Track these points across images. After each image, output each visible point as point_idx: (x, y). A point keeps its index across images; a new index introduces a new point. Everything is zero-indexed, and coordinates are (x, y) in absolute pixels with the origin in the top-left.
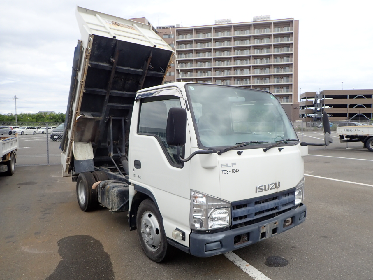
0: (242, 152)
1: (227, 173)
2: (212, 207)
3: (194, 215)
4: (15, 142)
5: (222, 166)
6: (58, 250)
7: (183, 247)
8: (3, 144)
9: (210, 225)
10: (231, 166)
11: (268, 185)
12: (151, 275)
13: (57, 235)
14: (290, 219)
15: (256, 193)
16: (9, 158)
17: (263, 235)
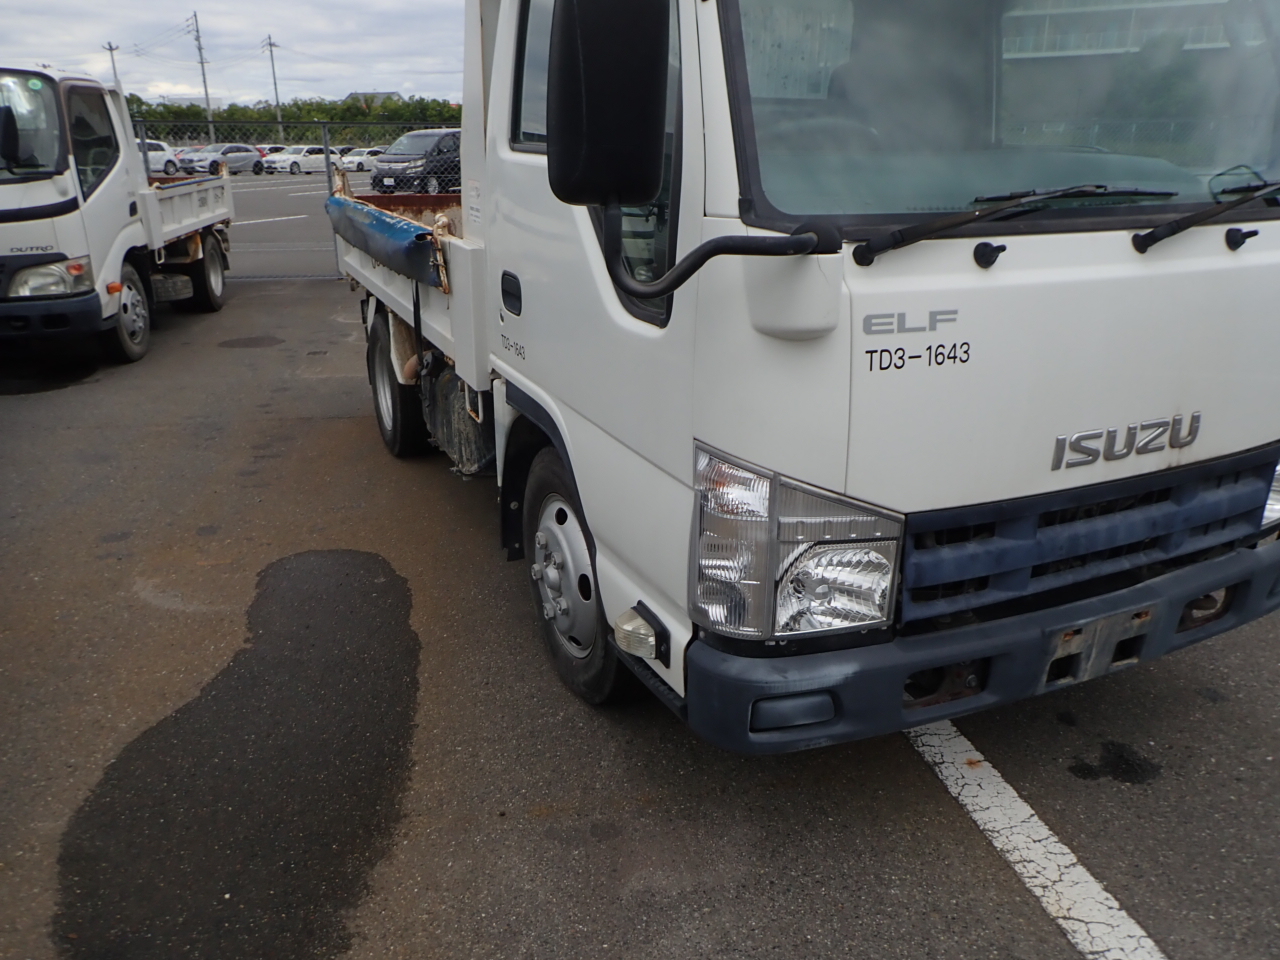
0: (1002, 248)
1: (900, 363)
2: (800, 537)
3: (705, 562)
4: (216, 196)
5: (869, 325)
6: (250, 603)
7: (662, 688)
8: (161, 200)
9: (783, 617)
10: (923, 329)
11: (1132, 433)
12: (548, 755)
13: (269, 544)
14: (1220, 595)
15: (1056, 472)
16: (196, 251)
17: (1067, 666)
